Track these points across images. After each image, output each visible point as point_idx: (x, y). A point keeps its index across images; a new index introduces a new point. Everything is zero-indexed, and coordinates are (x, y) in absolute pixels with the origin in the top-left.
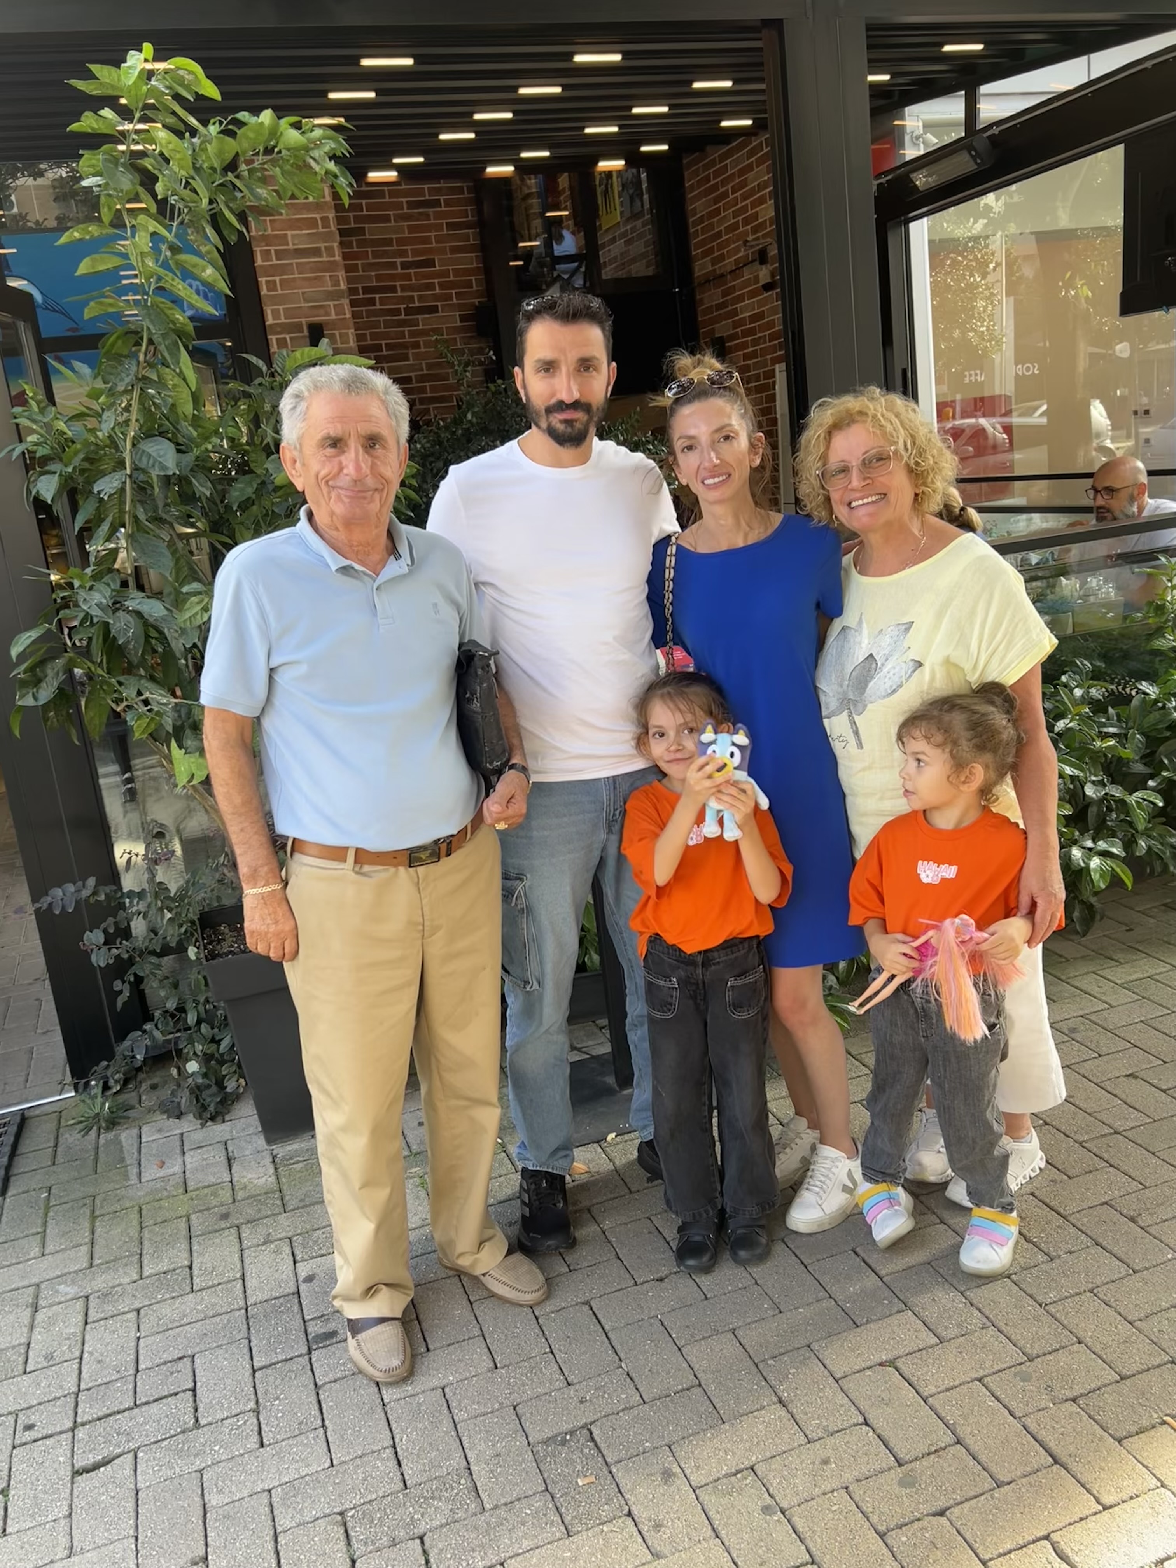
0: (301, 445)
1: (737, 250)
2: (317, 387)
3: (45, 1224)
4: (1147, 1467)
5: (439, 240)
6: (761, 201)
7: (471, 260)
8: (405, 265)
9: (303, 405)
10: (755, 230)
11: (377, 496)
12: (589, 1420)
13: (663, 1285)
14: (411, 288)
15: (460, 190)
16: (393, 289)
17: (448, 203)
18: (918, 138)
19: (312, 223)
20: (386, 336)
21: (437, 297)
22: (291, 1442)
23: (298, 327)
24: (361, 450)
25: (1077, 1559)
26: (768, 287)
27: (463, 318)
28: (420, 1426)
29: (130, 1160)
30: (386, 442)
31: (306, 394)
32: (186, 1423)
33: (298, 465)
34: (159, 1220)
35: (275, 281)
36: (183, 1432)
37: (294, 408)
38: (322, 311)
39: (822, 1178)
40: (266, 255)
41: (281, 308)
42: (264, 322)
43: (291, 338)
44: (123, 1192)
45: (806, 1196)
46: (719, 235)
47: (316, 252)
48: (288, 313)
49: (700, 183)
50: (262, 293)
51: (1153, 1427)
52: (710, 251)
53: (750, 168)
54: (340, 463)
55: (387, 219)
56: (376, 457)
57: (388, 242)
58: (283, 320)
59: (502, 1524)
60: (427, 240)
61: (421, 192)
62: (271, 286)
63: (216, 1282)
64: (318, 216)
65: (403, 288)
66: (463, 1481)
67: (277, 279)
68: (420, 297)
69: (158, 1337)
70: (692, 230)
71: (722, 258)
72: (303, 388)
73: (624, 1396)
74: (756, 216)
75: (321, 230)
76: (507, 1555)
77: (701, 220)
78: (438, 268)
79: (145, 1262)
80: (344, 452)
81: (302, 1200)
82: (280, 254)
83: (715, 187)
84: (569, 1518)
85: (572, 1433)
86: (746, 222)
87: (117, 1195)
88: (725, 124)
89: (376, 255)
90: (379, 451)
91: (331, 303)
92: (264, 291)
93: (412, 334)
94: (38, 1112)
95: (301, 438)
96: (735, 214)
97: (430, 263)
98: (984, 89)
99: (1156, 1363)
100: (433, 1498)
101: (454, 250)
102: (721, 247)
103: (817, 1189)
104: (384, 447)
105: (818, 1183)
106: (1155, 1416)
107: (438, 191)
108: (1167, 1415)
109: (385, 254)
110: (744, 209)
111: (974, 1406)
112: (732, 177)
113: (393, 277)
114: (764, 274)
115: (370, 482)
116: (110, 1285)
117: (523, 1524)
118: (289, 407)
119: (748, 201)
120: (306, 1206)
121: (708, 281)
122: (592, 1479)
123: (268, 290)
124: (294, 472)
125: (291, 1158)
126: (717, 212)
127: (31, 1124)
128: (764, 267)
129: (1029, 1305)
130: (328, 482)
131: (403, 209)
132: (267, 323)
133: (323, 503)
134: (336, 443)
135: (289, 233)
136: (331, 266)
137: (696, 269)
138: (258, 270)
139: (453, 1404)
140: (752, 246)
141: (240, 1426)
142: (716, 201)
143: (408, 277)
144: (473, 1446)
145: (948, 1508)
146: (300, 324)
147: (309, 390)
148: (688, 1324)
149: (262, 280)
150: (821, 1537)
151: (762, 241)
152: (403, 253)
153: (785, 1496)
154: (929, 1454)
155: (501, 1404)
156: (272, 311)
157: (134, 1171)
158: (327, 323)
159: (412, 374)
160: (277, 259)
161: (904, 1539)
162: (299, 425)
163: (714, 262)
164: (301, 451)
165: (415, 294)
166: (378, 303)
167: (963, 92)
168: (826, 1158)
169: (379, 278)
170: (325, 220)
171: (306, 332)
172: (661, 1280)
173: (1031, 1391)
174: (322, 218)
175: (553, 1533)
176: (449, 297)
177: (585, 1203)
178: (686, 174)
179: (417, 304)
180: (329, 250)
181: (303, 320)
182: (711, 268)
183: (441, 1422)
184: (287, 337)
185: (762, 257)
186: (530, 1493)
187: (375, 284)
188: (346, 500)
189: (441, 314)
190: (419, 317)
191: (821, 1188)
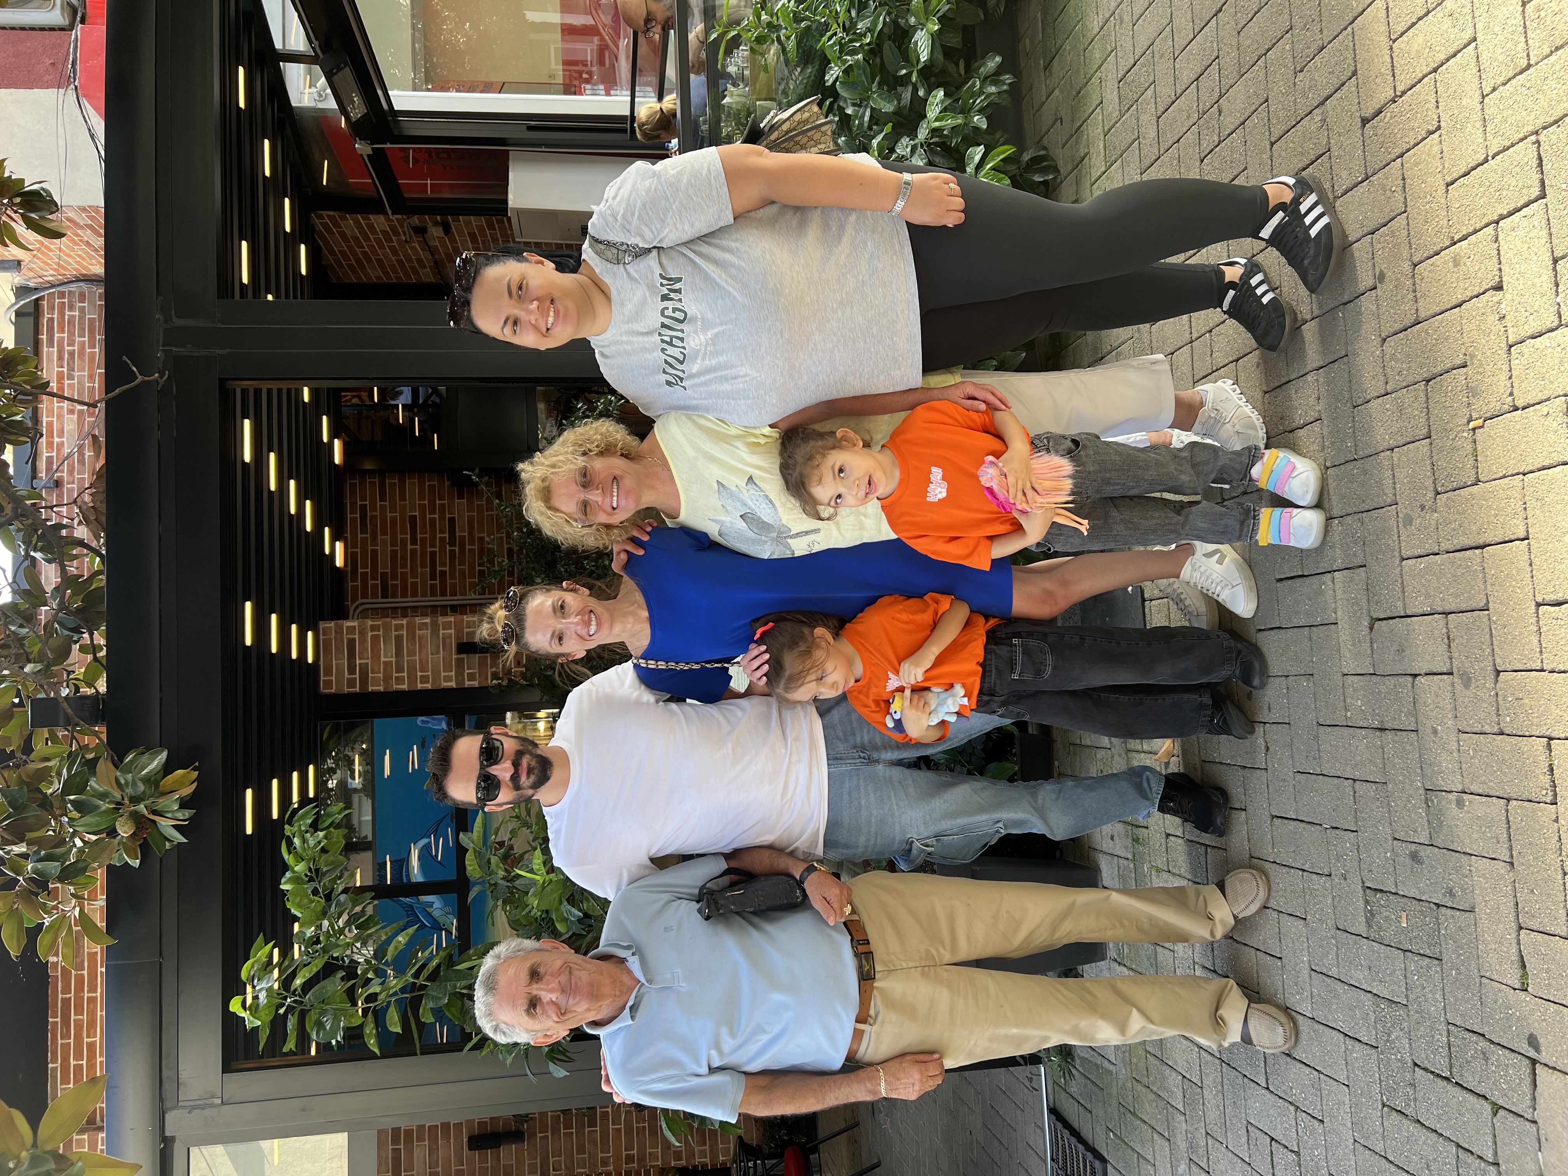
0: (533, 1031)
1: (414, 249)
2: (490, 1014)
3: (1133, 1149)
4: (1504, 477)
5: (394, 510)
6: (371, 227)
7: (412, 484)
8: (414, 542)
9: (503, 1026)
10: (397, 233)
11: (576, 973)
12: (1361, 884)
13: (1271, 749)
14: (433, 539)
15: (353, 486)
16: (433, 554)
17: (363, 498)
18: (320, 95)
19: (375, 639)
20: (472, 566)
21: (442, 517)
22: (1324, 1102)
23: (459, 662)
24: (539, 986)
25: (1560, 595)
26: (447, 230)
27: (460, 497)
28: (1334, 1007)
29: (1099, 1061)
30: (535, 963)
31: (494, 1023)
32: (1294, 1160)
33: (548, 1033)
34: (1145, 1072)
35: (421, 676)
36: (1300, 1166)
37: (504, 1033)
38: (448, 640)
39: (1210, 581)
40: (399, 680)
41: (443, 674)
42: (454, 689)
43: (468, 669)
44: (1120, 1082)
45: (1225, 597)
46: (400, 261)
47: (399, 639)
48: (448, 668)
49: (354, 271)
50: (430, 688)
51: (1475, 441)
52: (413, 269)
53: (343, 235)
54: (548, 1003)
55: (374, 552)
56: (546, 973)
57: (394, 553)
58: (453, 673)
59: (1420, 1003)
60: (394, 519)
61: (354, 520)
62: (424, 679)
63: (1198, 1068)
64: (370, 634)
65: (433, 545)
66: (1382, 1006)
67: (419, 674)
68: (441, 532)
69: (1229, 1134)
70: (395, 281)
71: (419, 261)
72: (489, 1025)
73: (1348, 845)
74: (384, 232)
75: (381, 633)
76: (1443, 1015)
77: (386, 274)
78: (417, 514)
79: (1173, 1103)
80: (540, 999)
81: (1152, 965)
82: (400, 669)
83: (358, 260)
84: (1428, 951)
85: (1367, 902)
86: (390, 240)
87: (1121, 1088)
88: (304, 271)
89: (404, 566)
90: (542, 970)
91: (442, 632)
92: (428, 686)
93: (472, 542)
94: (1051, 1097)
95: (528, 1031)
96: (382, 247)
97: (413, 518)
98: (278, 45)
99: (1424, 399)
100: (1389, 1036)
101: (402, 498)
102: (409, 260)
103: (1219, 588)
104: (539, 965)
105: (1214, 585)
106: (1465, 434)
107: (353, 505)
108: (1468, 423)
109: (403, 558)
110: (378, 240)
111: (1420, 580)
112: (350, 248)
113: (423, 553)
114: (435, 232)
115: (563, 978)
116: (1185, 1138)
117: (1424, 988)
118: (503, 1037)
119: (371, 237)
120: (1156, 964)
121: (440, 272)
122: (1404, 914)
123: (428, 682)
124: (554, 1037)
125: (1119, 950)
126: (380, 261)
127: (1059, 1107)
128: (429, 230)
129: (1352, 470)
130: (562, 1013)
131: (367, 538)
132: (455, 686)
133: (580, 1017)
134: (533, 1004)
135: (383, 659)
136: (411, 629)
137: (429, 280)
138: (411, 689)
139: (1324, 971)
140: (410, 236)
141: (1305, 1127)
142: (369, 260)
143: (423, 540)
144: (1358, 980)
145: (1495, 665)
146: (458, 660)
147: (492, 1021)
148: (1304, 754)
149: (420, 686)
150: (1490, 781)
151: (406, 229)
152: (404, 542)
153: (1453, 781)
154: (1449, 646)
155: (1333, 937)
156: (445, 681)
157: (1106, 1064)
158: (457, 637)
159: (506, 546)
160: (403, 672)
161: (1508, 719)
162: (517, 1030)
163: (423, 266)
164: (538, 1031)
165: (438, 536)
166: (444, 569)
167: (281, 63)
168: (1191, 576)
169: (423, 565)
170: (374, 628)
171: (465, 656)
172: (1267, 749)
173: (1421, 523)
174: (372, 631)
175: (1437, 972)
176: (442, 506)
177: (1197, 761)
178: (346, 281)
179: (447, 535)
180: (398, 628)
181: (454, 657)
182: (428, 269)
183: (1336, 990)
184: (467, 671)
185: (421, 231)
186: (1403, 966)
187: (428, 569)
188: (578, 999)
189: (456, 516)
190: (458, 534)
191: (1218, 584)
